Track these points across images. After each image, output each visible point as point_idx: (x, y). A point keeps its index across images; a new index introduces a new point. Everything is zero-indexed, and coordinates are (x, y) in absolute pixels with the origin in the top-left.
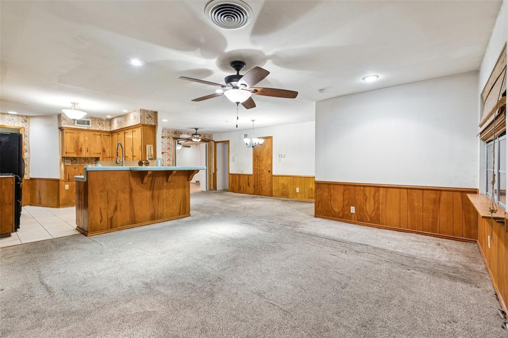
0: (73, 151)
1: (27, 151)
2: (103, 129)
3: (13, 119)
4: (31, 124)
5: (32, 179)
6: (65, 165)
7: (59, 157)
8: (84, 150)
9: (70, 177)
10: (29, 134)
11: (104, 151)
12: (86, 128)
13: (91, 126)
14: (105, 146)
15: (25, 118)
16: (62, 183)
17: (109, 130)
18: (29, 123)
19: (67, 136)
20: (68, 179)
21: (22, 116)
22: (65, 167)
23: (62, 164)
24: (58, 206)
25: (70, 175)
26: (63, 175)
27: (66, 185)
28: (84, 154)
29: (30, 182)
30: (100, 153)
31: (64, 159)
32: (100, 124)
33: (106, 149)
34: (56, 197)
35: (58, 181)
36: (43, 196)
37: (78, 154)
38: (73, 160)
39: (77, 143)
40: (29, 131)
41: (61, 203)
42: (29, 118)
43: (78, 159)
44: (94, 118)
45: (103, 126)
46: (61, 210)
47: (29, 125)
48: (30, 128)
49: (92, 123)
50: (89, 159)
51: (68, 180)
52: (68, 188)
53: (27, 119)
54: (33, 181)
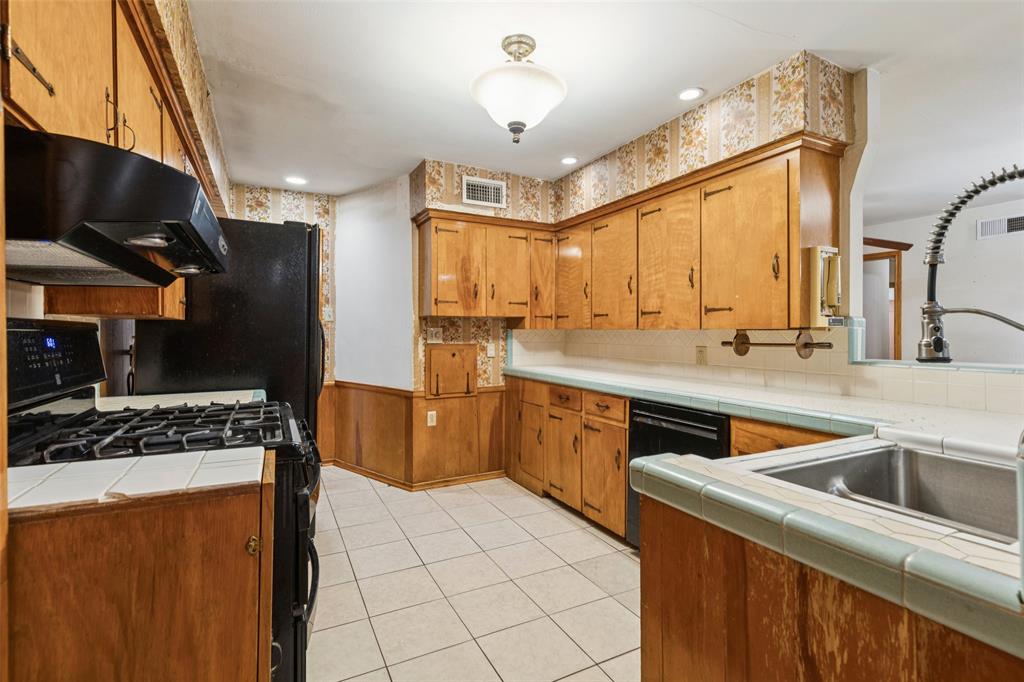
0: (453, 296)
1: (328, 302)
2: (536, 215)
3: (297, 207)
4: (337, 221)
5: (339, 385)
6: (426, 345)
7: (412, 318)
8: (484, 291)
9: (441, 385)
10: (333, 249)
11: (536, 294)
12: (491, 213)
13: (503, 205)
14: (539, 277)
15: (325, 203)
16: (419, 405)
17: (551, 220)
18: (334, 217)
19: (438, 242)
20: (435, 392)
21: (318, 196)
22: (429, 348)
23: (421, 342)
24: (408, 484)
25: (440, 378)
26: (423, 379)
27: (429, 413)
28: (485, 308)
29: (335, 392)
30: (526, 304)
31: (426, 321)
32: (527, 199)
33: (541, 289)
34: (401, 450)
35: (407, 397)
36: (367, 441)
37: (467, 307)
38: (449, 324)
39: (464, 267)
40: (333, 242)
41: (416, 472)
42: (335, 202)
43: (460, 323)
44: (514, 176)
45: (536, 204)
46: (417, 495)
47: (334, 224)
48: (337, 232)
49: (508, 196)
50: (490, 324)
51: (435, 395)
52: (434, 424)
53: (329, 206)
54: (343, 391)
